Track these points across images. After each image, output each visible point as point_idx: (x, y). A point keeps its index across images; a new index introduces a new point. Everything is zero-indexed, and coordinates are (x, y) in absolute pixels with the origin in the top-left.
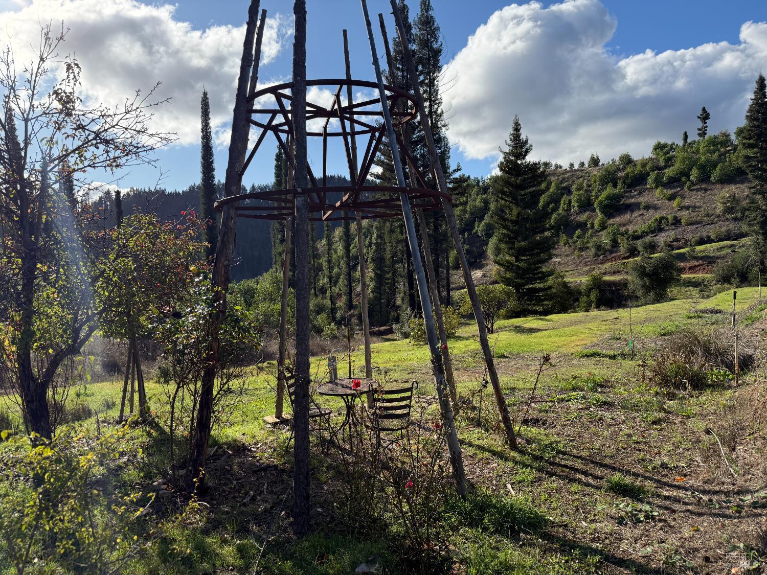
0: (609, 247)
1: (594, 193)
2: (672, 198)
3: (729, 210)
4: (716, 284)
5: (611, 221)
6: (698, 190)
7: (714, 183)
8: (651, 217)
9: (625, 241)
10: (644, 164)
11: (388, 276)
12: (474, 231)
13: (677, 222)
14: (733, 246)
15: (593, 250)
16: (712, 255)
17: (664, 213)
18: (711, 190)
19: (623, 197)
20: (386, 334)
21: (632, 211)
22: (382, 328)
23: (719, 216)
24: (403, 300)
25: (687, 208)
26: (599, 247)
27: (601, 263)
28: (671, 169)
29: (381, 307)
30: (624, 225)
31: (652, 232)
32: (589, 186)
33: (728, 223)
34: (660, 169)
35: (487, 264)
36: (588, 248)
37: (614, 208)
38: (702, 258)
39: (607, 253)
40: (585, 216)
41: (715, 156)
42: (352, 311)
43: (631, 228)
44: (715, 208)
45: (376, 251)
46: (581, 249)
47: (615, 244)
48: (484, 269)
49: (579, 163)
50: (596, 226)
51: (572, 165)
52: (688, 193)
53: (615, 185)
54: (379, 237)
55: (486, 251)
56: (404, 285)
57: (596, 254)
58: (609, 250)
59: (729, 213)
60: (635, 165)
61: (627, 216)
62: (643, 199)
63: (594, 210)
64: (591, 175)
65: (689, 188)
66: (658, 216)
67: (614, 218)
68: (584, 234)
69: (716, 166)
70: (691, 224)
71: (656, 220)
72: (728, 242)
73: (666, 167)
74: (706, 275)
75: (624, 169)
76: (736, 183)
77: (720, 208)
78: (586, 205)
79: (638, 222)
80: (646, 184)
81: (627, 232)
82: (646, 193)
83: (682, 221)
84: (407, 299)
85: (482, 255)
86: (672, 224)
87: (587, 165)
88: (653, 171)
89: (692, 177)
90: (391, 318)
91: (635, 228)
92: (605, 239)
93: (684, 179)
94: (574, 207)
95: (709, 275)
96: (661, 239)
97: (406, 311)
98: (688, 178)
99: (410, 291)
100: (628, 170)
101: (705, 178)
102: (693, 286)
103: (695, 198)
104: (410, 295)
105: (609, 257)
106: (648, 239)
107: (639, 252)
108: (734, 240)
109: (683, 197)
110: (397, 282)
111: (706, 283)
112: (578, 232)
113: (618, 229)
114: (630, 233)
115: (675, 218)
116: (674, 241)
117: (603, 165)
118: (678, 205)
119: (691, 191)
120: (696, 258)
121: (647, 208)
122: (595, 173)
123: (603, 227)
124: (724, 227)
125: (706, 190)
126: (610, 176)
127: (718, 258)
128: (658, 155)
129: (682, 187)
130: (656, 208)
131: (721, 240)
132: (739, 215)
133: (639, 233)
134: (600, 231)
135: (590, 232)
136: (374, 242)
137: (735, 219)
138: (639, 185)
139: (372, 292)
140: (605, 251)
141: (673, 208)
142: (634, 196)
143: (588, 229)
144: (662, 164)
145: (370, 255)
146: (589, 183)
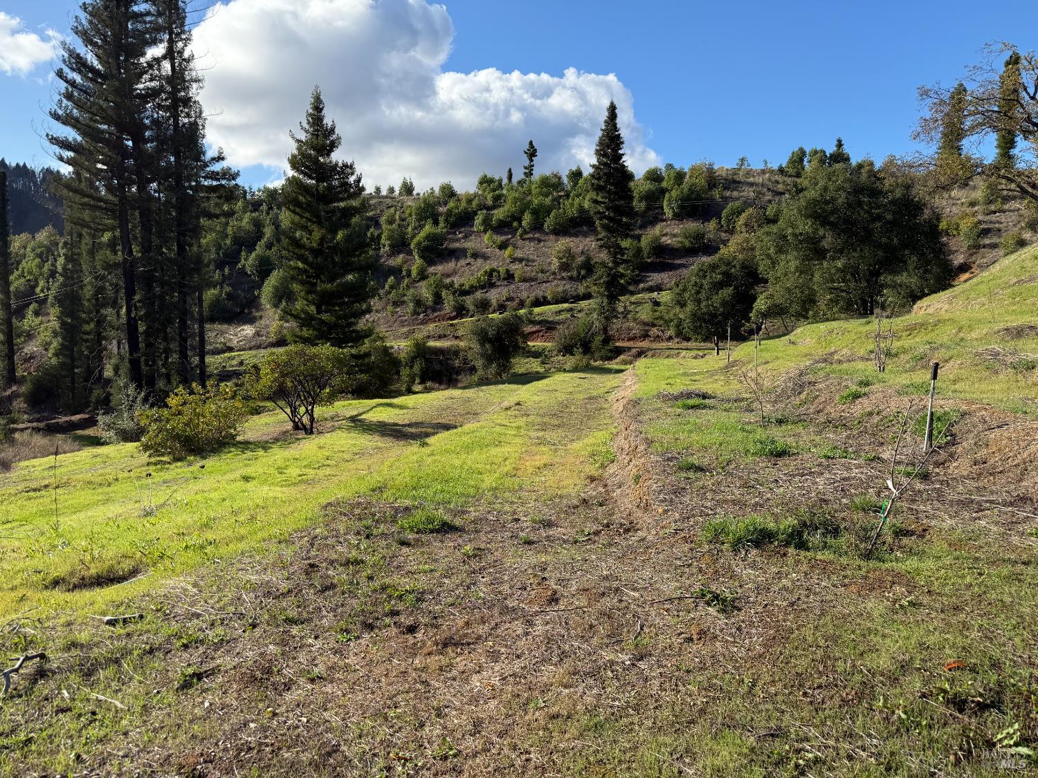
0: (430, 303)
1: (410, 229)
2: (503, 246)
3: (565, 267)
4: (557, 355)
5: (431, 269)
6: (531, 239)
7: (547, 234)
8: (479, 269)
9: (451, 297)
10: (470, 201)
11: (87, 328)
12: (240, 266)
13: (509, 277)
14: (571, 310)
15: (411, 305)
16: (551, 319)
17: (494, 265)
18: (545, 241)
19: (446, 239)
20: (83, 428)
21: (458, 259)
22: (76, 418)
23: (554, 273)
24: (116, 369)
25: (521, 260)
26: (418, 303)
27: (422, 323)
28: (501, 210)
29: (73, 382)
30: (449, 276)
31: (482, 287)
32: (403, 220)
33: (564, 282)
34: (489, 209)
35: (261, 317)
36: (403, 303)
37: (435, 252)
38: (540, 323)
39: (429, 311)
40: (399, 259)
41: (548, 201)
42: (14, 388)
43: (457, 280)
44: (550, 264)
45: (64, 285)
46: (396, 304)
47: (438, 299)
48: (257, 324)
49: (387, 187)
50: (414, 273)
51: (378, 190)
52: (520, 243)
53: (436, 222)
54: (69, 259)
55: (259, 297)
56: (119, 343)
57: (415, 311)
58: (430, 307)
59: (564, 270)
60: (459, 200)
61: (451, 265)
62: (470, 245)
63: (410, 253)
64: (405, 204)
65: (521, 236)
66: (488, 268)
67: (435, 265)
68: (399, 284)
69: (549, 213)
70: (524, 280)
71: (486, 272)
72: (566, 305)
73: (494, 207)
74: (546, 344)
75: (446, 204)
76: (571, 235)
77: (555, 264)
78: (400, 245)
79: (465, 273)
80: (472, 226)
81: (452, 284)
82: (473, 237)
83: (516, 276)
84: (125, 368)
85: (253, 303)
86: (504, 279)
87: (397, 192)
88: (481, 210)
89: (524, 223)
90: (93, 399)
91: (462, 280)
92: (425, 291)
93: (515, 224)
94: (384, 246)
95: (549, 344)
96: (494, 296)
97: (124, 390)
98: (520, 223)
99: (131, 354)
100: (451, 204)
101: (537, 226)
102: (532, 357)
103: (527, 249)
104: (131, 361)
105: (431, 316)
106: (479, 295)
107: (468, 311)
108: (572, 303)
109: (515, 247)
110: (105, 338)
111: (547, 353)
112: (391, 279)
113: (441, 281)
114: (456, 286)
115: (508, 271)
116: (508, 300)
117: (418, 194)
118: (510, 256)
119: (523, 240)
120: (533, 322)
121: (475, 256)
122: (410, 204)
123: (423, 276)
124: (562, 287)
125: (540, 241)
126: (428, 210)
127: (559, 323)
128: (484, 191)
129: (514, 234)
130: (485, 257)
131: (557, 302)
132: (575, 273)
133: (467, 287)
134: (418, 281)
135: (406, 281)
136: (60, 269)
137: (571, 278)
138: (464, 226)
139: (56, 355)
140: (427, 308)
141: (504, 259)
142: (458, 240)
143: (403, 277)
144: (490, 202)
145: (53, 292)
146: (403, 216)
